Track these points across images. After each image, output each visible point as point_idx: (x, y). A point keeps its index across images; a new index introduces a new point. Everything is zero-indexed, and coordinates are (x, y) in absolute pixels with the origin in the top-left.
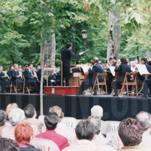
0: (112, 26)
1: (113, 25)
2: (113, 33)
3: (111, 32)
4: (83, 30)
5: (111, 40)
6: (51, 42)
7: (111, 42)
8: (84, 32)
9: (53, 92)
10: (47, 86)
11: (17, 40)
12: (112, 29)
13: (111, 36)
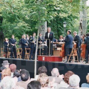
0: (81, 21)
1: (82, 19)
2: (82, 24)
3: (81, 24)
4: (64, 22)
5: (81, 29)
6: (44, 29)
7: (80, 30)
8: (64, 24)
9: (44, 59)
10: (40, 55)
11: (24, 27)
12: (81, 22)
13: (81, 26)
